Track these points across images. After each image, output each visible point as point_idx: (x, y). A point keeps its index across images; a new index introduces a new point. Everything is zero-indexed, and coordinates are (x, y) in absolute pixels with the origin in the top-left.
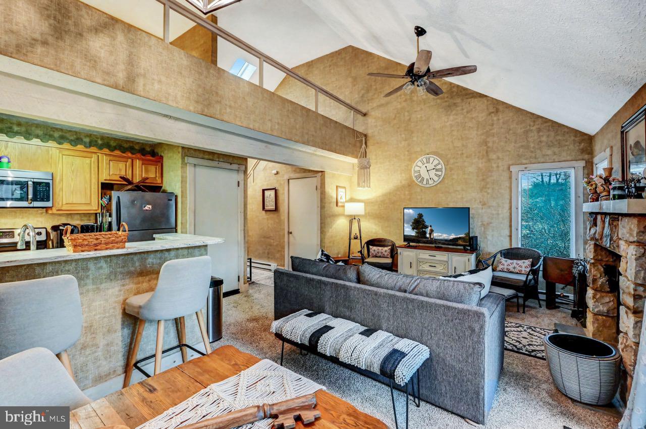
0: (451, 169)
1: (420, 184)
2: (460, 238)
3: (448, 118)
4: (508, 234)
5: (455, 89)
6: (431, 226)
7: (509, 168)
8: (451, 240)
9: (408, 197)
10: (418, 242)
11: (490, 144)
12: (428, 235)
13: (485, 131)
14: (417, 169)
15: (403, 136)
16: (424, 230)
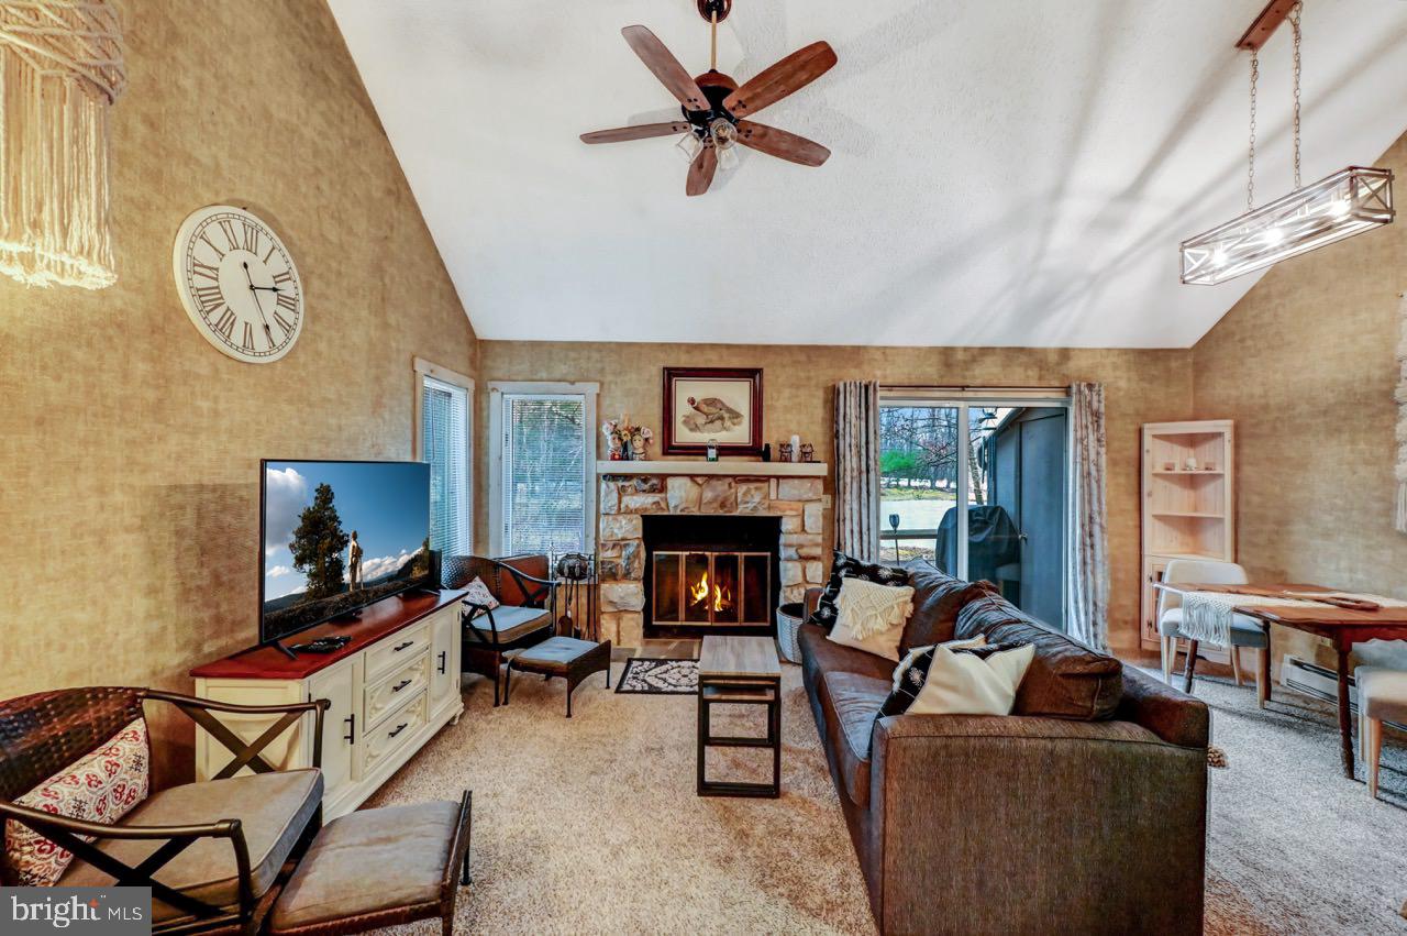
1: (215, 339)
2: (415, 560)
3: (307, 112)
6: (355, 536)
7: (413, 361)
8: (400, 574)
10: (318, 615)
11: (387, 281)
12: (347, 577)
13: (380, 233)
16: (335, 555)
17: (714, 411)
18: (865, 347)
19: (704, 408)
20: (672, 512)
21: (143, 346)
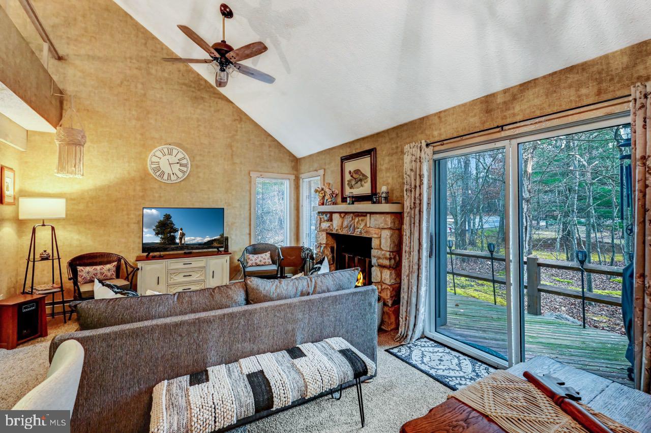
0: (197, 167)
1: (159, 179)
2: (215, 240)
3: (194, 111)
4: (248, 232)
5: (202, 83)
6: (181, 229)
7: (249, 173)
8: (205, 243)
9: (141, 194)
10: (165, 250)
11: (234, 149)
12: (178, 241)
13: (231, 135)
14: (155, 159)
15: (134, 113)
16: (172, 234)
17: (358, 176)
18: (427, 117)
19: (355, 176)
20: (334, 232)
21: (139, 183)
